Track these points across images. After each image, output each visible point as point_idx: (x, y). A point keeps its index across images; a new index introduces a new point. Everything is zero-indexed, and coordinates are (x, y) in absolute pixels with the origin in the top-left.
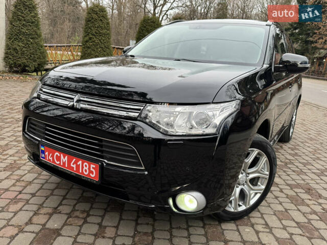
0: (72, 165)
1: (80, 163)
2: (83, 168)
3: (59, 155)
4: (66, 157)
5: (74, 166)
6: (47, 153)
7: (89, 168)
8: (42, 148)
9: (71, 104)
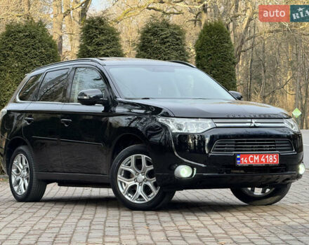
0: (262, 160)
3: (252, 157)
4: (258, 156)
6: (242, 159)
7: (273, 158)
8: (238, 157)
9: (253, 125)
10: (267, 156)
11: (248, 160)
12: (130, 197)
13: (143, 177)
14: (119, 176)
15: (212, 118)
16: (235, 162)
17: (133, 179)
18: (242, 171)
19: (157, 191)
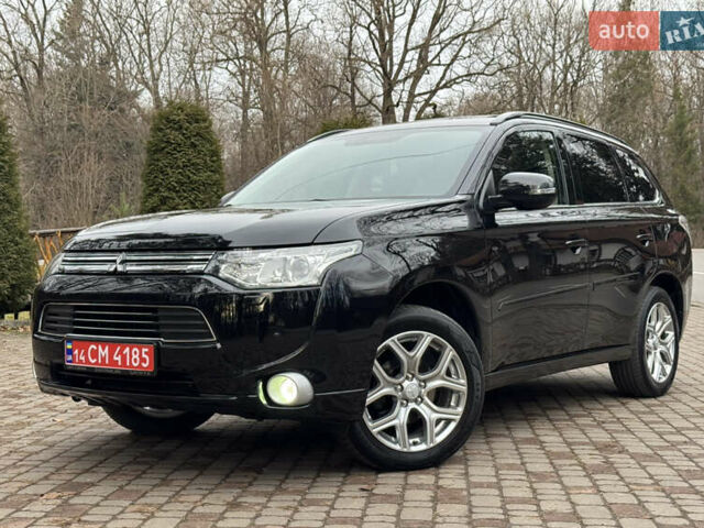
0: (115, 358)
1: (127, 350)
2: (131, 356)
3: (95, 347)
4: (107, 348)
5: (119, 359)
6: (76, 352)
7: (140, 356)
8: (69, 346)
9: (113, 268)
11: (86, 354)
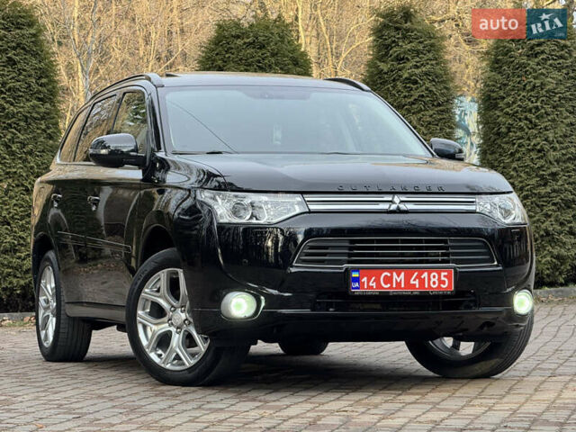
0: (412, 282)
3: (389, 275)
4: (403, 274)
6: (365, 279)
7: (439, 279)
8: (355, 275)
9: (393, 207)
10: (425, 275)
11: (377, 281)
12: (160, 356)
13: (183, 316)
14: (140, 312)
15: (302, 193)
16: (348, 286)
17: (166, 319)
18: (378, 306)
19: (206, 345)
